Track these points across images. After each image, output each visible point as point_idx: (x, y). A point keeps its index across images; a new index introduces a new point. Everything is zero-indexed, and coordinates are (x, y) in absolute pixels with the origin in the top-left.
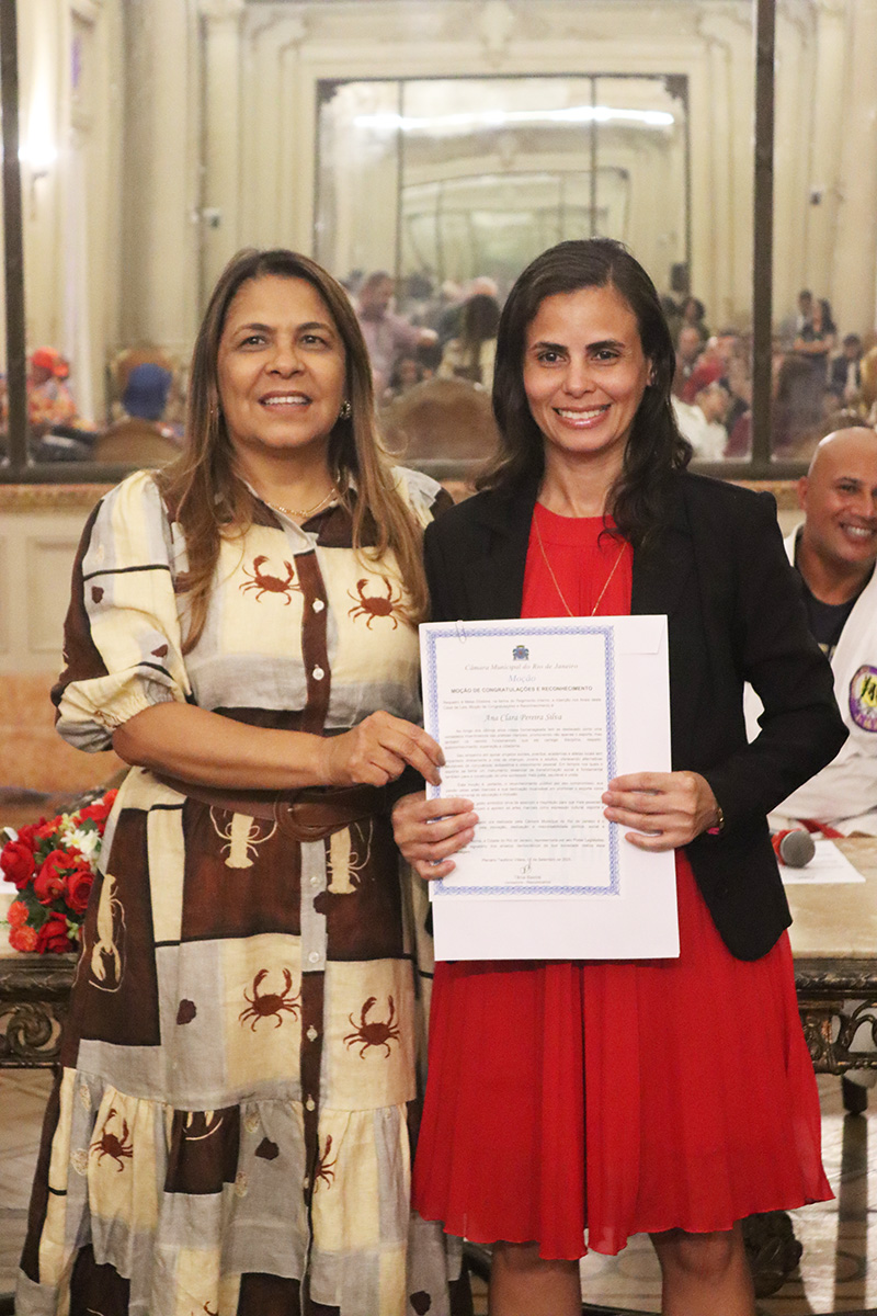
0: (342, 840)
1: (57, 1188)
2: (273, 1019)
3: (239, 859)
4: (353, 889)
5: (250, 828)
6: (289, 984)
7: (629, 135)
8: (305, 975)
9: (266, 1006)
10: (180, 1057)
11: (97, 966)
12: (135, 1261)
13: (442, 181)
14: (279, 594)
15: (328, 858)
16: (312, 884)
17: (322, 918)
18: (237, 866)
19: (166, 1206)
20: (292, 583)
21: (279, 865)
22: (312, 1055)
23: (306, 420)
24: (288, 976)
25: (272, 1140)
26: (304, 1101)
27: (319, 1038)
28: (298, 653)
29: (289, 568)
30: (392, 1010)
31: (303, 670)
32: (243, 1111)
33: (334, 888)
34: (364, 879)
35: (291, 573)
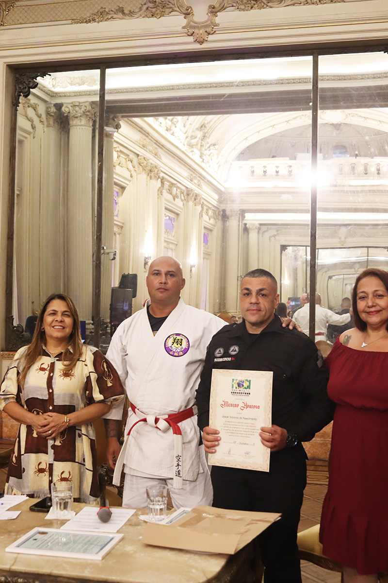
2: (43, 474)
4: (60, 444)
6: (47, 466)
8: (49, 464)
9: (41, 471)
11: (14, 459)
16: (50, 442)
17: (53, 451)
18: (34, 436)
20: (48, 369)
22: (51, 482)
23: (62, 332)
24: (46, 464)
27: (52, 479)
28: (45, 386)
29: (48, 365)
30: (70, 475)
31: (47, 390)
32: (35, 496)
33: (56, 444)
34: (63, 442)
35: (48, 367)
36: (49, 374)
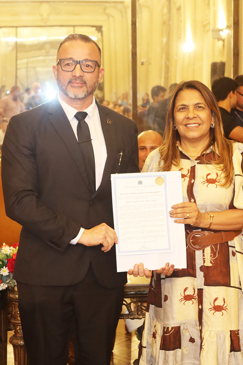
0: (208, 250)
1: (144, 346)
2: (191, 302)
4: (211, 265)
6: (194, 292)
9: (188, 298)
10: (164, 312)
11: (153, 284)
15: (204, 255)
16: (199, 263)
17: (202, 273)
19: (160, 354)
20: (188, 175)
21: (190, 257)
22: (201, 312)
24: (194, 290)
25: (193, 337)
27: (202, 308)
28: (186, 195)
29: (189, 171)
30: (224, 302)
31: (188, 200)
32: (182, 328)
33: (206, 264)
34: (215, 262)
35: (188, 172)
36: (190, 181)
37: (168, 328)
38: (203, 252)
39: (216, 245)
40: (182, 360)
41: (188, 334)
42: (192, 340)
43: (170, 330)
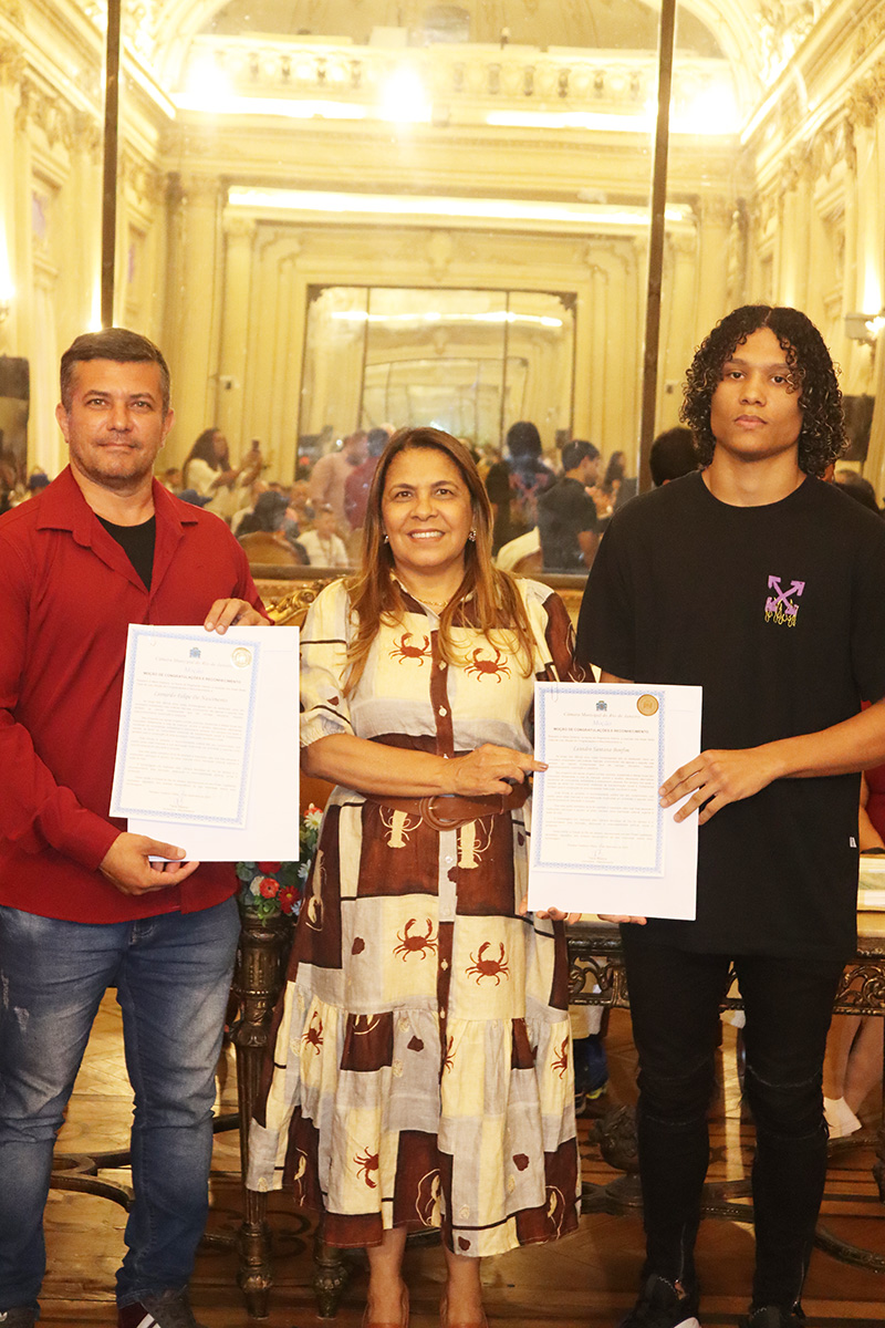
0: (469, 830)
1: (280, 1064)
2: (419, 953)
3: (396, 842)
4: (476, 865)
5: (404, 820)
6: (430, 930)
7: (530, 334)
8: (441, 924)
9: (413, 944)
10: (352, 977)
11: (311, 912)
12: (323, 1117)
13: (392, 362)
14: (416, 659)
15: (459, 843)
16: (446, 861)
17: (454, 885)
18: (395, 846)
19: (342, 1079)
20: (427, 650)
21: (424, 848)
22: (444, 979)
23: (439, 547)
24: (430, 924)
25: (419, 1038)
26: (439, 1011)
27: (449, 969)
28: (427, 698)
29: (426, 640)
30: (503, 953)
31: (432, 709)
32: (396, 1016)
33: (463, 865)
34: (484, 859)
35: (427, 644)
36: (436, 667)
37: (364, 1018)
38: (459, 836)
39: (487, 820)
40: (390, 1094)
41: (407, 1030)
42: (416, 1044)
43: (369, 1022)
